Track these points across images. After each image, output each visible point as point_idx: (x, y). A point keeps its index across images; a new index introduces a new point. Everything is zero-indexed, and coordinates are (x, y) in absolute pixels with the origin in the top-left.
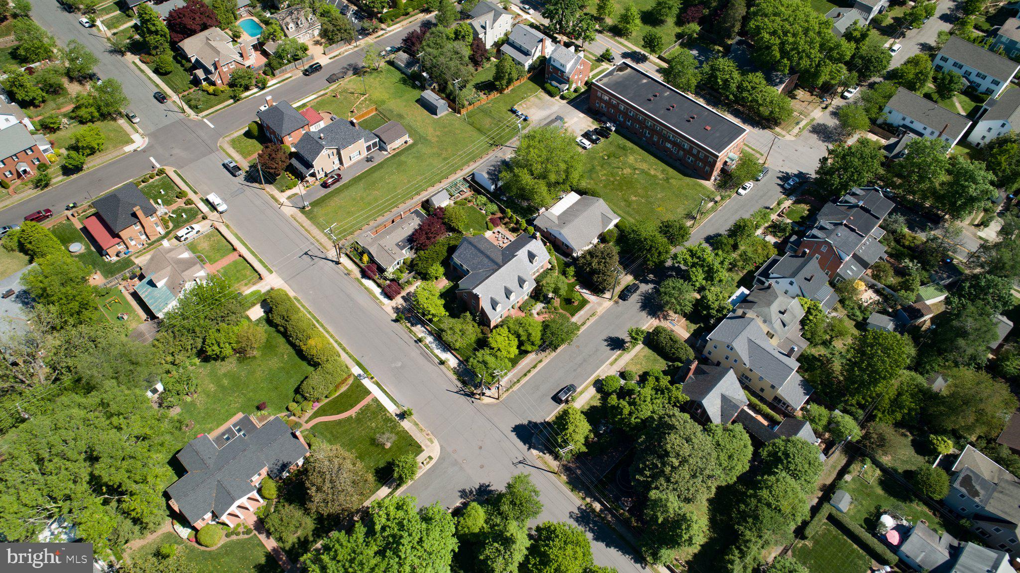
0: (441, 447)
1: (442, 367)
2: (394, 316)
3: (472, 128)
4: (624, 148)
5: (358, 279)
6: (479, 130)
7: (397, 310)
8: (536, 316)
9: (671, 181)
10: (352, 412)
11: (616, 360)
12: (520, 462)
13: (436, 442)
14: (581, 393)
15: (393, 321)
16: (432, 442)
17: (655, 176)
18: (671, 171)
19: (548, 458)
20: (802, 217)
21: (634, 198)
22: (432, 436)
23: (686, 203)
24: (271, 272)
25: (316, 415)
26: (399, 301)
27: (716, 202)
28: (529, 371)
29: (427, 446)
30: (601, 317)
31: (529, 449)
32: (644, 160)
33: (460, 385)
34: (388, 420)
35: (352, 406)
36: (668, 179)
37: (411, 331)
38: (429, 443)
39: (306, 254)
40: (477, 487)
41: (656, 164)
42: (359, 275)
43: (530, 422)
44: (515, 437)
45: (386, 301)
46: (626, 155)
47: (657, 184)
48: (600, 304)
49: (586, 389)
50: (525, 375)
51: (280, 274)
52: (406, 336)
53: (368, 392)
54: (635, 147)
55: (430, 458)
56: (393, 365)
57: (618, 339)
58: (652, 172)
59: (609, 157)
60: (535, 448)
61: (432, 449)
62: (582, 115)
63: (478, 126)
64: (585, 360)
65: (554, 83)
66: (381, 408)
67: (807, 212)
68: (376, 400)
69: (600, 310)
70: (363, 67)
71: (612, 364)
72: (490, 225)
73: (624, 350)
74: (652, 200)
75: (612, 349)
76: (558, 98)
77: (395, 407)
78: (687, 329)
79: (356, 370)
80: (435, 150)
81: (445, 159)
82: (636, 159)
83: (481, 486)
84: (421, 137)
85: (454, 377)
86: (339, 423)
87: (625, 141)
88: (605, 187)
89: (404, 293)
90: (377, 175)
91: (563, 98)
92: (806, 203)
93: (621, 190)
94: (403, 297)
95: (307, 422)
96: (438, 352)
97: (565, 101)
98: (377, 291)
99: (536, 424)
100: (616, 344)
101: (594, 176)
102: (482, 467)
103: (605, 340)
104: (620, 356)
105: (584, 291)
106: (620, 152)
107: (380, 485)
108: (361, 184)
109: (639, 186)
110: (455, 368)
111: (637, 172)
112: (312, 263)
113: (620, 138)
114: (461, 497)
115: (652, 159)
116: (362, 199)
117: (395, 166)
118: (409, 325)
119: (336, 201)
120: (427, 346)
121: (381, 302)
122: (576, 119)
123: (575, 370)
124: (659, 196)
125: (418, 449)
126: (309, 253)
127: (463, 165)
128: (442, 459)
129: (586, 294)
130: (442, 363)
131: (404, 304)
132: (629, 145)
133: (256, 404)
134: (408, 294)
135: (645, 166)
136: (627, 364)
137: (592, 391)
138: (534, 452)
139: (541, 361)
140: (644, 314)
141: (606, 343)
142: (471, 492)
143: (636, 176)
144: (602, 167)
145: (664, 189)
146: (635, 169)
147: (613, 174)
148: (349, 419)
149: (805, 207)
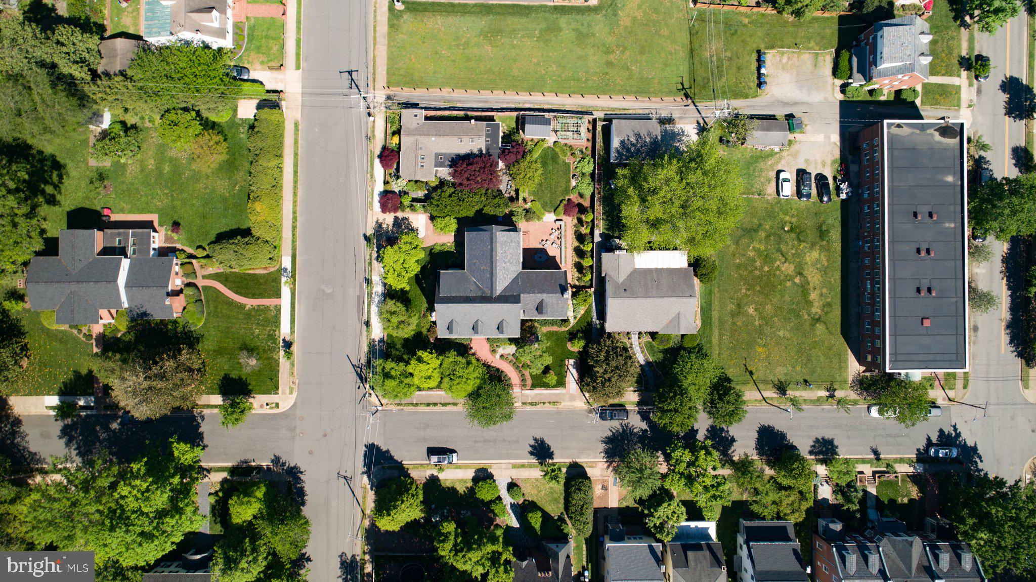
0: (295, 404)
1: (365, 327)
2: (370, 232)
3: (686, 41)
4: (822, 233)
5: (372, 153)
6: (692, 50)
7: (379, 226)
8: (498, 356)
9: (820, 327)
10: (249, 303)
11: (523, 466)
12: (345, 477)
13: (295, 395)
14: (458, 466)
15: (365, 236)
16: (291, 393)
17: (809, 303)
18: (836, 314)
19: (371, 495)
20: (892, 501)
21: (751, 311)
22: (296, 388)
23: (798, 368)
24: (298, 68)
25: (216, 277)
26: (388, 219)
27: (832, 396)
28: (435, 404)
29: (284, 393)
30: (559, 413)
31: (363, 473)
32: (825, 271)
33: (363, 361)
34: (272, 338)
35: (254, 296)
36: (818, 320)
37: (371, 264)
38: (288, 391)
39: (350, 73)
40: (292, 465)
41: (831, 289)
42: (378, 151)
43: (388, 451)
44: (363, 452)
45: (377, 206)
46: (813, 245)
47: (798, 316)
48: (573, 398)
49: (467, 467)
50: (428, 405)
51: (305, 78)
52: (362, 265)
53: (278, 295)
54: (837, 245)
55: (277, 405)
56: (323, 287)
57: (549, 448)
58: (813, 296)
59: (792, 230)
60: (369, 477)
61: (285, 399)
62: (836, 138)
64: (495, 441)
65: (855, 60)
66: (276, 321)
67: (906, 500)
68: (278, 309)
69: (566, 404)
71: (515, 466)
72: (561, 208)
73: (541, 464)
74: (767, 330)
75: (531, 453)
76: (839, 82)
77: (288, 331)
78: (621, 500)
79: (286, 262)
80: (611, 40)
81: (609, 64)
82: (818, 261)
83: (295, 467)
84: (613, 4)
85: (365, 349)
86: (230, 303)
87: (838, 224)
88: (739, 267)
89: (400, 215)
91: (843, 88)
92: (921, 490)
93: (751, 287)
94: (396, 218)
95: (204, 277)
96: (374, 309)
97: (840, 97)
98: (379, 187)
99: (392, 458)
100: (541, 451)
102: (311, 453)
103: (535, 440)
104: (530, 466)
105: (574, 371)
106: (812, 235)
107: (218, 391)
108: (483, 21)
109: (775, 300)
110: (374, 341)
111: (797, 280)
112: (346, 91)
113: (838, 214)
114: (272, 461)
115: (836, 277)
116: (466, 45)
117: (543, 26)
118: (375, 255)
119: (437, 23)
120: (370, 295)
121: (372, 204)
122: (821, 138)
123: (476, 441)
124: (781, 333)
125: (275, 389)
126: (354, 74)
127: (620, 92)
128: (285, 415)
129: (572, 376)
130: (368, 324)
131: (390, 228)
132: (836, 235)
133: (176, 218)
134: (404, 219)
135: (814, 278)
136: (526, 480)
137: (470, 474)
138: (365, 479)
139: (455, 404)
140: (602, 447)
141: (532, 443)
142: (284, 464)
143: (788, 284)
144: (768, 236)
145: (798, 328)
146: (800, 274)
147: (767, 258)
148: (241, 307)
149: (914, 492)
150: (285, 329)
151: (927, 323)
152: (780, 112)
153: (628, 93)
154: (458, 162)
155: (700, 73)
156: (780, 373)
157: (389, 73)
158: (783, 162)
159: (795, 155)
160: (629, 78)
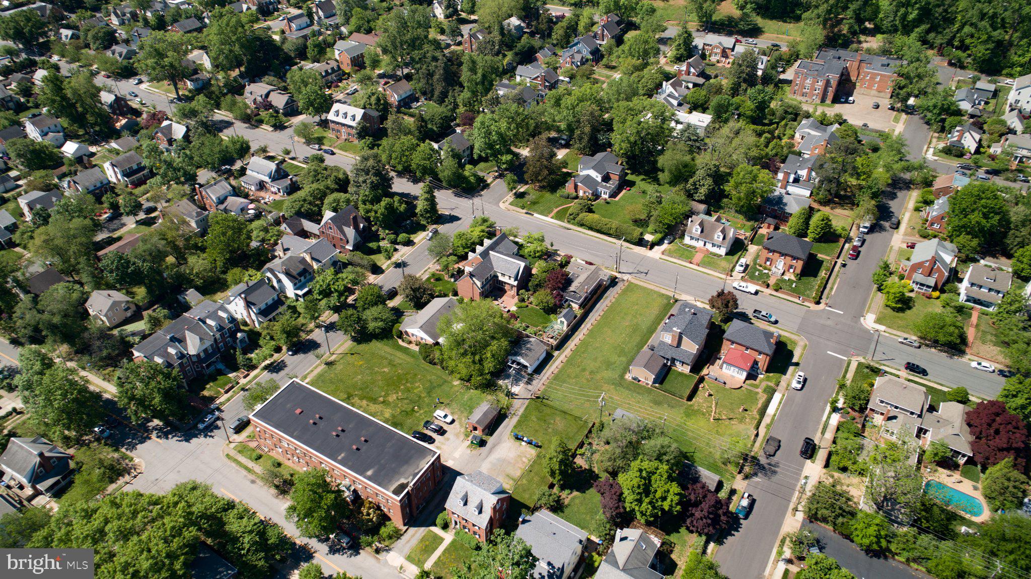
0: (500, 207)
2: (558, 252)
3: (573, 413)
4: (395, 425)
6: (565, 413)
7: (558, 255)
10: (556, 210)
11: (401, 257)
13: (504, 208)
14: (423, 238)
20: (215, 380)
21: (386, 370)
22: (507, 209)
24: (659, 258)
31: (450, 214)
34: (535, 211)
35: (558, 212)
38: (507, 207)
43: (452, 223)
44: (459, 217)
46: (394, 416)
47: (361, 389)
49: (420, 241)
51: (653, 259)
53: (552, 218)
55: (504, 203)
57: (400, 268)
58: (364, 403)
59: (413, 410)
63: (567, 416)
66: (542, 214)
67: (208, 386)
68: (546, 216)
70: (755, 474)
71: (403, 255)
73: (396, 263)
74: (368, 372)
75: (404, 262)
77: (534, 216)
80: (598, 376)
81: (584, 370)
83: (473, 198)
84: (620, 385)
88: (416, 375)
90: (637, 339)
92: (204, 397)
93: (399, 376)
94: (559, 261)
99: (448, 223)
100: (401, 265)
101: (428, 384)
102: (474, 204)
104: (399, 259)
106: (400, 418)
107: (525, 191)
108: (644, 328)
109: (380, 383)
111: (381, 399)
112: (637, 269)
114: (481, 194)
116: (635, 316)
117: (626, 350)
119: (655, 311)
122: (457, 455)
124: (359, 377)
125: (512, 204)
126: (645, 274)
127: (563, 368)
128: (498, 203)
131: (555, 258)
133: (611, 204)
137: (416, 241)
141: (408, 264)
142: (477, 196)
143: (383, 393)
144: (420, 397)
145: (355, 386)
146: (383, 402)
147: (408, 390)
148: (557, 207)
149: (206, 393)
150: (536, 215)
151: (298, 411)
152: (491, 440)
153: (560, 372)
154: (569, 282)
155: (547, 410)
156: (339, 367)
157: (636, 285)
158: (458, 426)
159: (457, 435)
160: (569, 376)
